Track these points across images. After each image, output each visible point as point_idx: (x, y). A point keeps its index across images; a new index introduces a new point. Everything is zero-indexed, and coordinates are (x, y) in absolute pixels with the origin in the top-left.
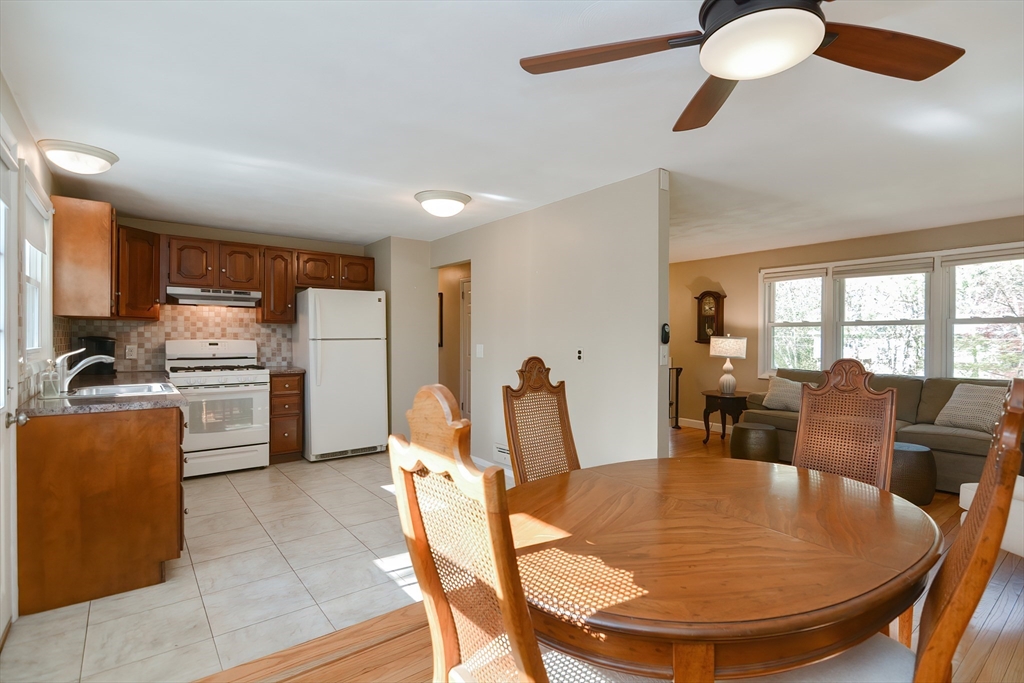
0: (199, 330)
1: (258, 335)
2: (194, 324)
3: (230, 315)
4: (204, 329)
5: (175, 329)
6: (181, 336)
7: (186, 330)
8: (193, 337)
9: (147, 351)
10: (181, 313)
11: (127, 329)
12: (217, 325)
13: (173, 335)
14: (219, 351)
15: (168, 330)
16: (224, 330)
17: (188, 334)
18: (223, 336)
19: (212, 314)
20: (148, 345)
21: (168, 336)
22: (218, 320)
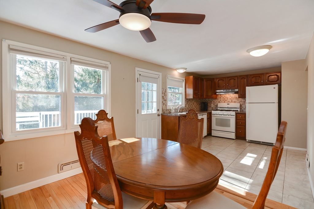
0: (226, 100)
1: (241, 102)
2: (225, 99)
3: (233, 96)
4: (227, 100)
5: (221, 100)
6: (222, 102)
7: (223, 100)
8: (225, 102)
9: (215, 106)
10: (222, 96)
11: (211, 101)
12: (230, 99)
13: (220, 102)
14: (229, 106)
15: (219, 100)
16: (232, 100)
17: (223, 102)
18: (232, 102)
19: (229, 96)
20: (215, 104)
21: (219, 102)
22: (230, 98)
